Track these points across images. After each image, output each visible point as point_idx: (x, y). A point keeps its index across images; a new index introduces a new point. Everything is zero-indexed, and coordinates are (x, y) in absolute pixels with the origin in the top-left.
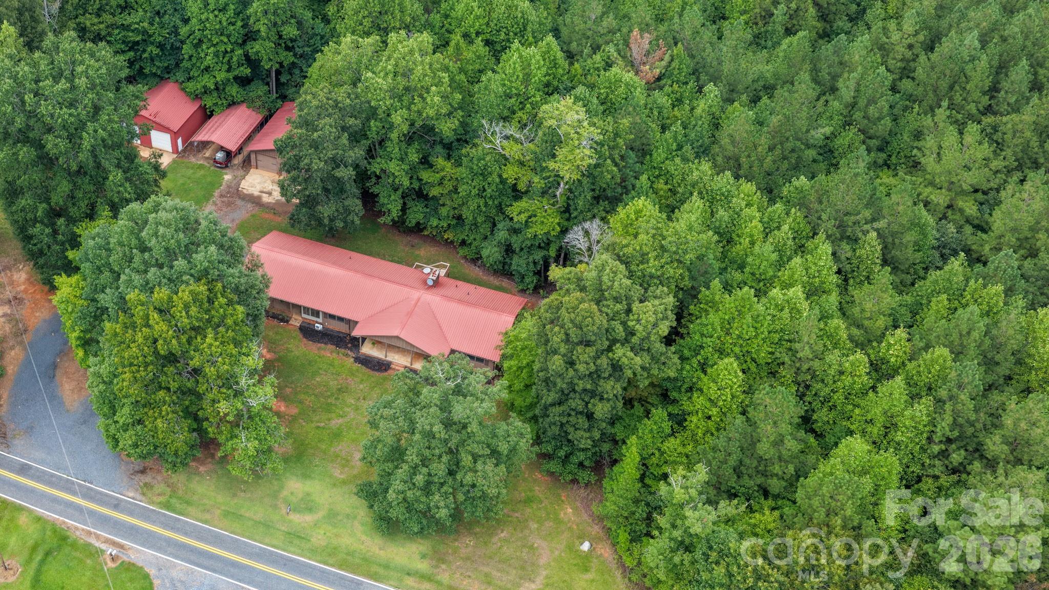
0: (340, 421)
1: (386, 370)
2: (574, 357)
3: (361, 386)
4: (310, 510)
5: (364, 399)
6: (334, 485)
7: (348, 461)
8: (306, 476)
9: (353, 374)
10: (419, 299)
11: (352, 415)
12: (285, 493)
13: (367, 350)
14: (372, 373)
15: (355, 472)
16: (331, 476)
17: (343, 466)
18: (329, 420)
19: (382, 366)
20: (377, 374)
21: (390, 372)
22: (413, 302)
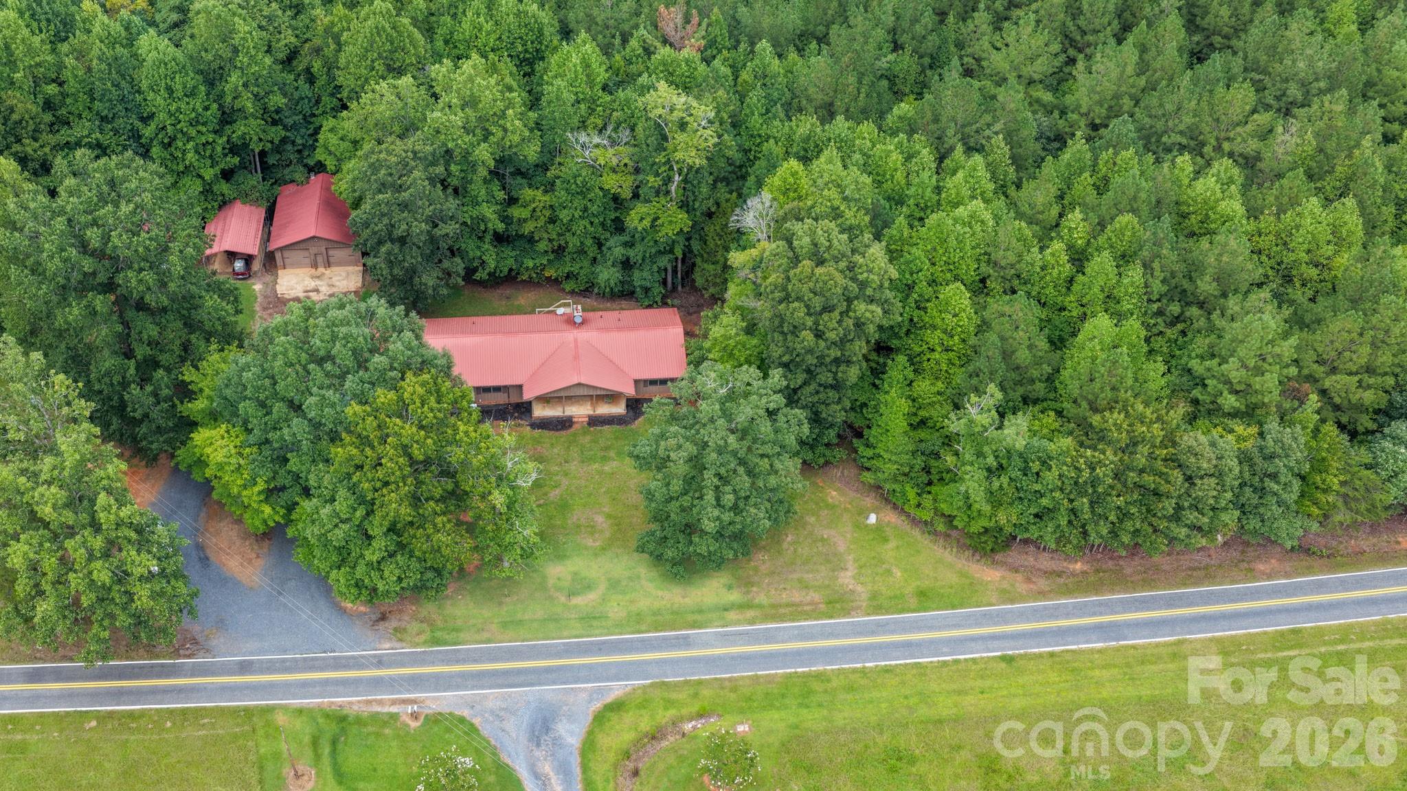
0: (557, 491)
1: (570, 426)
2: (821, 327)
3: (556, 451)
4: (589, 587)
5: (566, 462)
6: (596, 555)
7: (593, 527)
8: (560, 557)
9: (539, 442)
10: (576, 341)
11: (565, 482)
12: (551, 582)
13: (539, 412)
14: (557, 434)
15: (608, 535)
16: (586, 548)
17: (592, 534)
18: (546, 494)
19: (564, 424)
20: (563, 433)
21: (575, 426)
22: (572, 345)
